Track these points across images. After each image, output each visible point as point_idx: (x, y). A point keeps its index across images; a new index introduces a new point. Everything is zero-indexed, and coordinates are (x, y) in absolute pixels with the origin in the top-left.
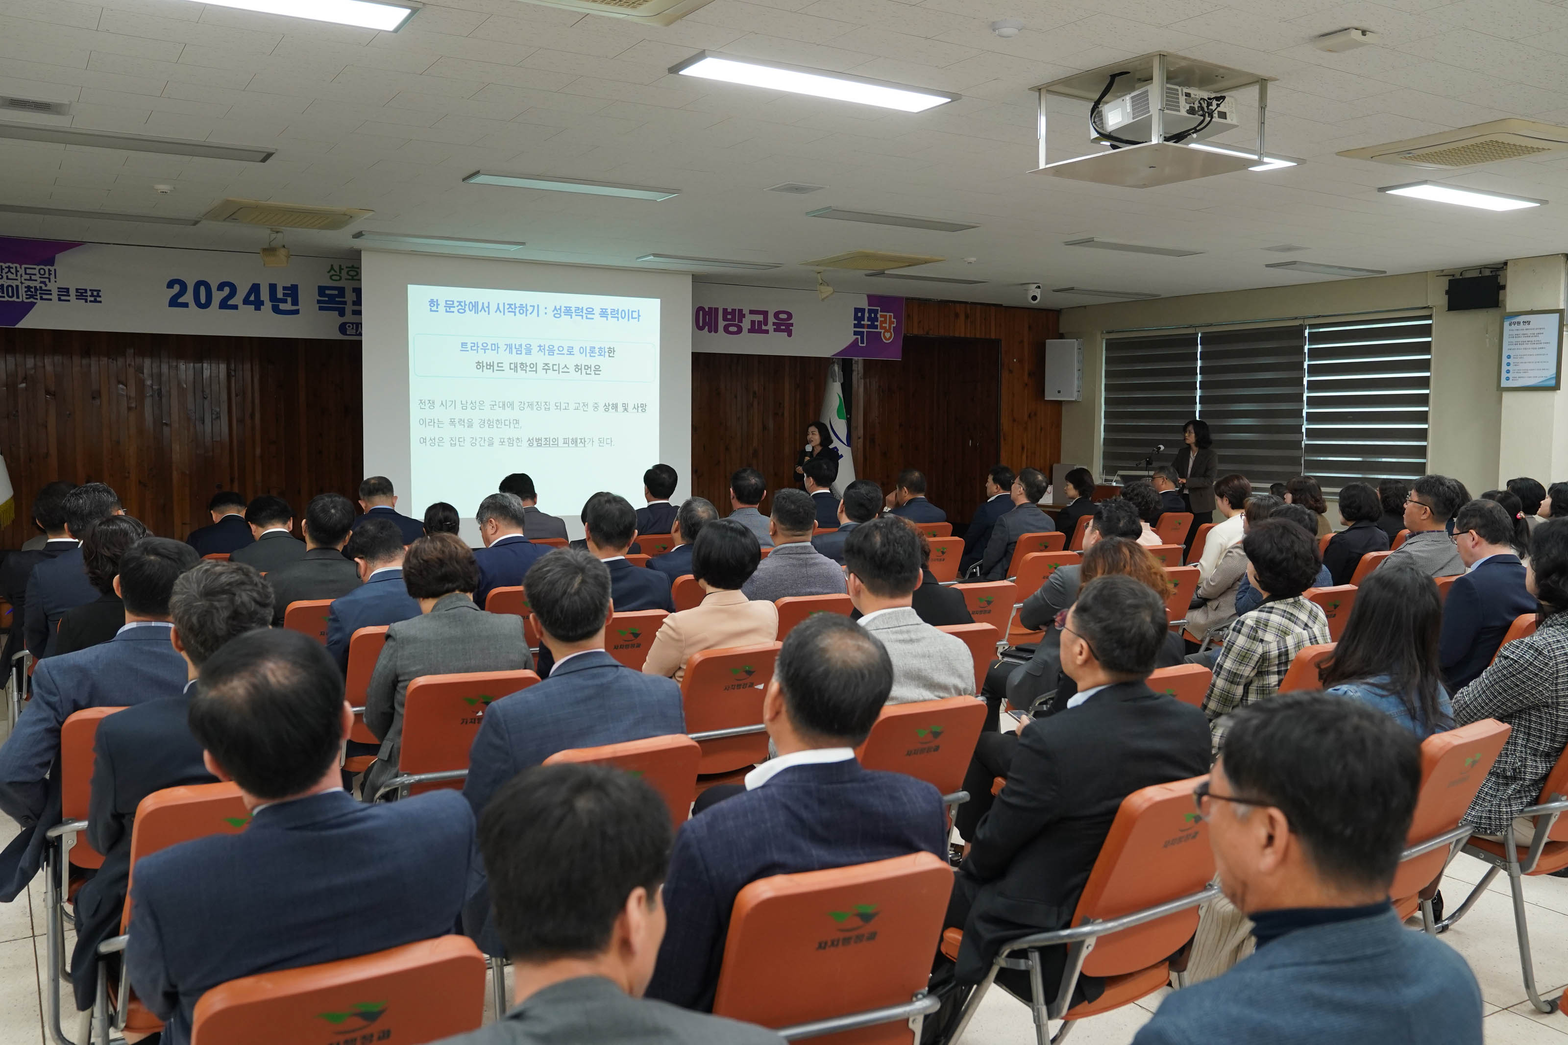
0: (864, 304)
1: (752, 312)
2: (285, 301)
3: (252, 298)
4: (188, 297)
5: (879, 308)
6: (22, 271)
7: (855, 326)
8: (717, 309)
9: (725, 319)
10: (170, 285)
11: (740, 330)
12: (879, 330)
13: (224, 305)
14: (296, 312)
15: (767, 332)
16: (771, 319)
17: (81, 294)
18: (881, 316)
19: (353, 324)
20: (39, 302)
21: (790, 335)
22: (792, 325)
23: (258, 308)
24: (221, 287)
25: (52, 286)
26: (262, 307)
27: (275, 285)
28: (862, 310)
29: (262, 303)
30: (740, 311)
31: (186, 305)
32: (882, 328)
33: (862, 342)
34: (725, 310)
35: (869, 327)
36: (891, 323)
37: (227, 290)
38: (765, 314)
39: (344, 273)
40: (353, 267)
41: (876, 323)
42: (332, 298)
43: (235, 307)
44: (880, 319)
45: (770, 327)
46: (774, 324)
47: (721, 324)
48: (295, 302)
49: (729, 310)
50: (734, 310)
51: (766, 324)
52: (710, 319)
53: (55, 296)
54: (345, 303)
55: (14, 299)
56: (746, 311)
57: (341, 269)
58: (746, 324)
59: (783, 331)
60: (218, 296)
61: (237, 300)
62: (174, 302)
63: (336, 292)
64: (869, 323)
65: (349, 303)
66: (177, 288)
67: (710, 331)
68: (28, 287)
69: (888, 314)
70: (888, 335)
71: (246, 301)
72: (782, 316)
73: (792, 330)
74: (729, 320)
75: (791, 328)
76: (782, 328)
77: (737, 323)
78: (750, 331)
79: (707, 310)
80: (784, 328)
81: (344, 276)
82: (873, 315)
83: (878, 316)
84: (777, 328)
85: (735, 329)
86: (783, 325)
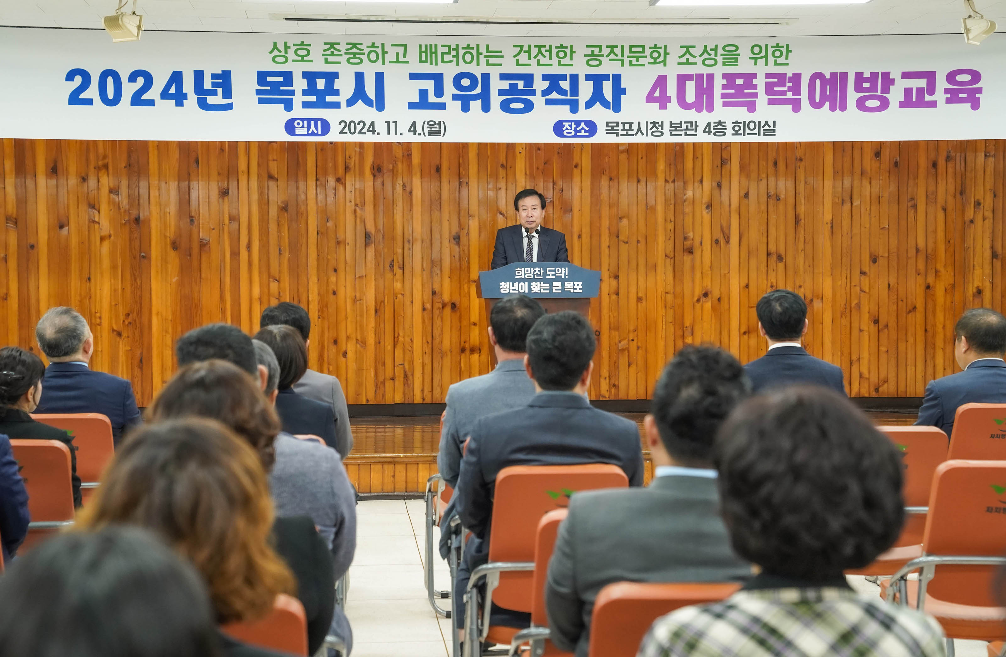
1: (906, 75)
2: (214, 93)
3: (172, 90)
4: (92, 92)
8: (844, 76)
9: (859, 88)
10: (70, 76)
11: (885, 104)
13: (137, 100)
14: (229, 107)
15: (933, 104)
16: (941, 84)
19: (303, 120)
21: (975, 105)
22: (980, 90)
23: (179, 103)
24: (133, 78)
26: (184, 101)
27: (202, 72)
29: (185, 96)
30: (886, 75)
31: (89, 102)
34: (859, 77)
37: (141, 81)
38: (930, 76)
39: (291, 52)
40: (302, 43)
42: (275, 88)
43: (151, 103)
45: (940, 96)
46: (946, 91)
47: (853, 96)
48: (227, 94)
49: (867, 75)
50: (874, 75)
51: (932, 91)
52: (833, 90)
54: (292, 93)
56: (896, 75)
57: (287, 47)
58: (896, 95)
59: (962, 101)
60: (129, 89)
61: (154, 93)
62: (75, 99)
63: (280, 79)
65: (298, 92)
66: (78, 80)
67: (833, 108)
71: (165, 95)
72: (961, 78)
73: (979, 98)
74: (867, 90)
75: (977, 95)
76: (961, 96)
77: (879, 93)
78: (902, 105)
79: (828, 77)
80: (965, 96)
81: (291, 55)
84: (953, 97)
85: (876, 103)
86: (963, 91)
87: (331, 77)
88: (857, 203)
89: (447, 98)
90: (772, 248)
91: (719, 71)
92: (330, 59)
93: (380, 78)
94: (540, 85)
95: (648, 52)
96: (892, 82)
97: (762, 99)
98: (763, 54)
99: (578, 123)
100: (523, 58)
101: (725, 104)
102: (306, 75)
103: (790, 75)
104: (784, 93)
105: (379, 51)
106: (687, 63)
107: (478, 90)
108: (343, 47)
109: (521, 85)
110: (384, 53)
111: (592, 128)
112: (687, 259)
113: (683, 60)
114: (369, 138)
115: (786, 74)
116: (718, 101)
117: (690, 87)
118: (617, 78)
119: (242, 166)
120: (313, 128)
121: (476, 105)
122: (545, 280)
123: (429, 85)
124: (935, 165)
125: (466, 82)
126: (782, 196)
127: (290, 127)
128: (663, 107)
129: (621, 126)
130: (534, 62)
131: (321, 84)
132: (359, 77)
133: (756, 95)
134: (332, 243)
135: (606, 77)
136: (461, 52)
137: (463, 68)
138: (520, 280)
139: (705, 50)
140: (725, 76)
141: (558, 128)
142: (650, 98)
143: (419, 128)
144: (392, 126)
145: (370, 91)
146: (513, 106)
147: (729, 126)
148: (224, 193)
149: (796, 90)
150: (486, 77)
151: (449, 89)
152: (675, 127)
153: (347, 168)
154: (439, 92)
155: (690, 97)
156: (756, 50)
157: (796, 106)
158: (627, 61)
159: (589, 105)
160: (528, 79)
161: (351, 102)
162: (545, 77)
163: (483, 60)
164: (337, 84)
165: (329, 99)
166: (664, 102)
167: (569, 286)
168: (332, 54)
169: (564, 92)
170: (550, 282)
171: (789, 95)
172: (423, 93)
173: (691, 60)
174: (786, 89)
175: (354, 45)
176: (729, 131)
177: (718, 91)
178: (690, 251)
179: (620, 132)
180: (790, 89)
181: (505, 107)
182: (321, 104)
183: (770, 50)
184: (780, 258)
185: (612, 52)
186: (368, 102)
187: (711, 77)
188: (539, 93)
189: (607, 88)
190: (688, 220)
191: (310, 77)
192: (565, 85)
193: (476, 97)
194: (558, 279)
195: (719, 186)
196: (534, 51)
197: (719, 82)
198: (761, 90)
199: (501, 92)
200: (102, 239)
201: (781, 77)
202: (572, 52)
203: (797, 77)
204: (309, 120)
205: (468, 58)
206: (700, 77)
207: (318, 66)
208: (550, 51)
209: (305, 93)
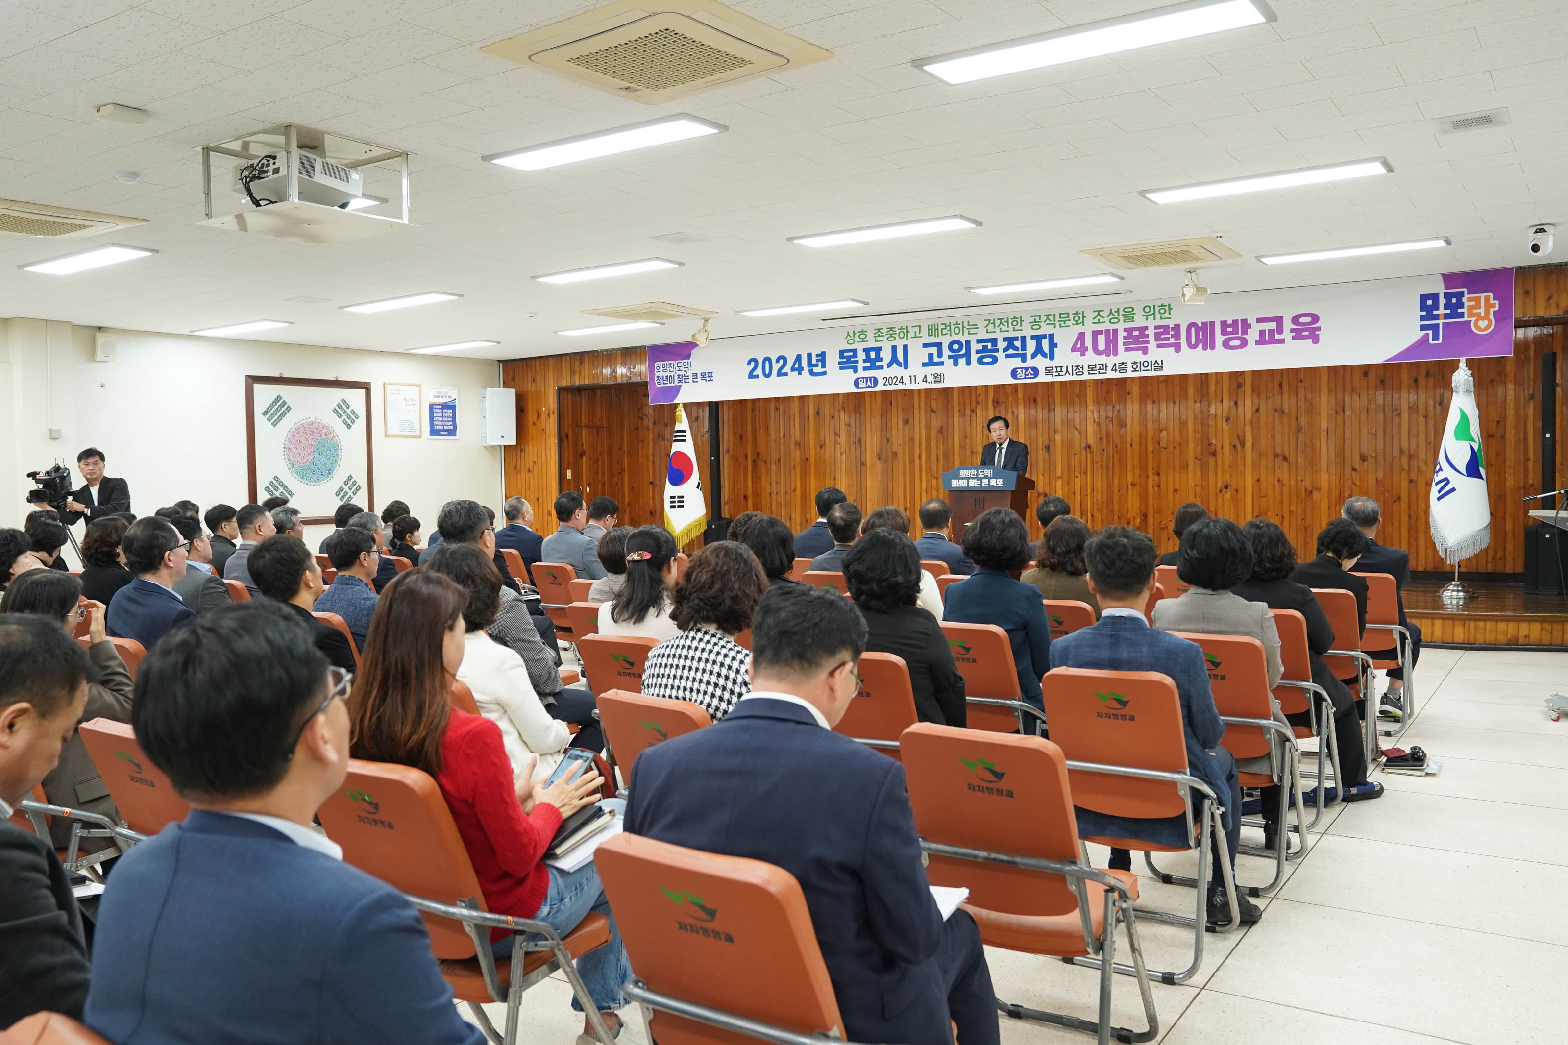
0: (1439, 288)
1: (1259, 321)
2: (816, 365)
3: (797, 366)
4: (759, 371)
5: (1465, 290)
6: (676, 366)
7: (1422, 318)
8: (1212, 324)
9: (1224, 332)
10: (749, 364)
11: (1244, 343)
12: (1466, 319)
13: (780, 374)
14: (824, 373)
15: (1282, 341)
16: (1288, 325)
17: (703, 376)
18: (1469, 300)
19: (863, 378)
20: (683, 384)
21: (1316, 340)
22: (1319, 329)
23: (800, 374)
24: (777, 361)
25: (690, 373)
26: (802, 372)
27: (811, 354)
28: (1435, 297)
29: (803, 369)
30: (1244, 321)
31: (758, 377)
32: (1472, 315)
33: (1435, 338)
34: (1224, 324)
35: (1446, 316)
36: (1488, 305)
37: (781, 361)
38: (1279, 320)
39: (857, 337)
40: (863, 331)
41: (1460, 310)
42: (849, 360)
43: (786, 374)
44: (1466, 304)
45: (1287, 335)
46: (1292, 331)
47: (1219, 338)
48: (824, 366)
49: (1229, 322)
50: (1235, 322)
51: (1281, 332)
52: (1205, 335)
53: (691, 380)
54: (858, 362)
55: (672, 384)
56: (1252, 321)
57: (854, 334)
58: (1253, 335)
59: (1305, 338)
60: (776, 367)
61: (788, 369)
62: (751, 376)
63: (851, 354)
64: (1448, 311)
65: (861, 361)
66: (753, 364)
67: (1205, 348)
68: (679, 375)
69: (1482, 296)
70: (1483, 324)
71: (793, 369)
72: (1303, 320)
73: (1318, 335)
74: (1230, 333)
75: (1317, 333)
76: (1304, 334)
77: (1240, 335)
78: (1258, 343)
79: (1200, 325)
80: (1307, 333)
81: (857, 339)
82: (1454, 300)
83: (1464, 300)
84: (1298, 335)
85: (1238, 343)
86: (1305, 330)
87: (878, 350)
89: (945, 358)
90: (1278, 450)
91: (1121, 326)
92: (878, 339)
93: (905, 347)
94: (1002, 345)
95: (1071, 316)
96: (1250, 326)
97: (1153, 344)
98: (1152, 312)
99: (1026, 369)
100: (991, 326)
101: (1126, 350)
102: (865, 350)
103: (1172, 326)
104: (1168, 339)
105: (905, 331)
106: (1099, 322)
107: (963, 351)
108: (885, 331)
109: (989, 345)
110: (908, 332)
111: (1036, 372)
112: (1212, 460)
113: (1096, 320)
114: (900, 387)
115: (1169, 326)
116: (1121, 348)
117: (1101, 339)
118: (1052, 336)
120: (869, 383)
121: (962, 361)
122: (978, 478)
123: (934, 350)
124: (1416, 381)
125: (956, 347)
126: (1286, 411)
127: (856, 383)
128: (1083, 354)
129: (1055, 370)
130: (997, 330)
131: (873, 355)
132: (894, 348)
133: (1148, 342)
135: (1044, 336)
136: (953, 327)
137: (955, 338)
138: (963, 478)
139: (1111, 313)
140: (1125, 330)
141: (1014, 374)
142: (1074, 349)
143: (928, 379)
144: (913, 378)
145: (900, 357)
146: (985, 360)
147: (1130, 366)
149: (1177, 336)
150: (968, 342)
151: (946, 352)
152: (1092, 368)
154: (940, 355)
155: (1102, 346)
156: (1147, 309)
157: (1178, 348)
158: (1058, 324)
159: (1034, 356)
160: (994, 341)
161: (889, 365)
162: (1005, 339)
163: (966, 331)
164: (882, 354)
165: (878, 364)
166: (1083, 351)
167: (993, 482)
168: (879, 336)
169: (1017, 349)
171: (1172, 341)
172: (931, 356)
173: (1102, 320)
174: (1170, 336)
175: (891, 329)
176: (1130, 369)
177: (1121, 341)
178: (1214, 454)
179: (1055, 374)
180: (1172, 336)
181: (980, 361)
182: (873, 367)
183: (1157, 309)
184: (1285, 458)
185: (1048, 318)
186: (899, 364)
187: (1115, 331)
188: (1001, 350)
189: (1045, 343)
190: (1212, 430)
191: (867, 351)
192: (1018, 344)
193: (962, 356)
194: (986, 477)
196: (997, 323)
197: (1121, 334)
198: (1152, 338)
199: (978, 352)
201: (1166, 329)
202: (1022, 321)
203: (1177, 327)
204: (867, 378)
205: (957, 330)
206: (1108, 331)
207: (872, 344)
208: (1007, 322)
209: (865, 361)
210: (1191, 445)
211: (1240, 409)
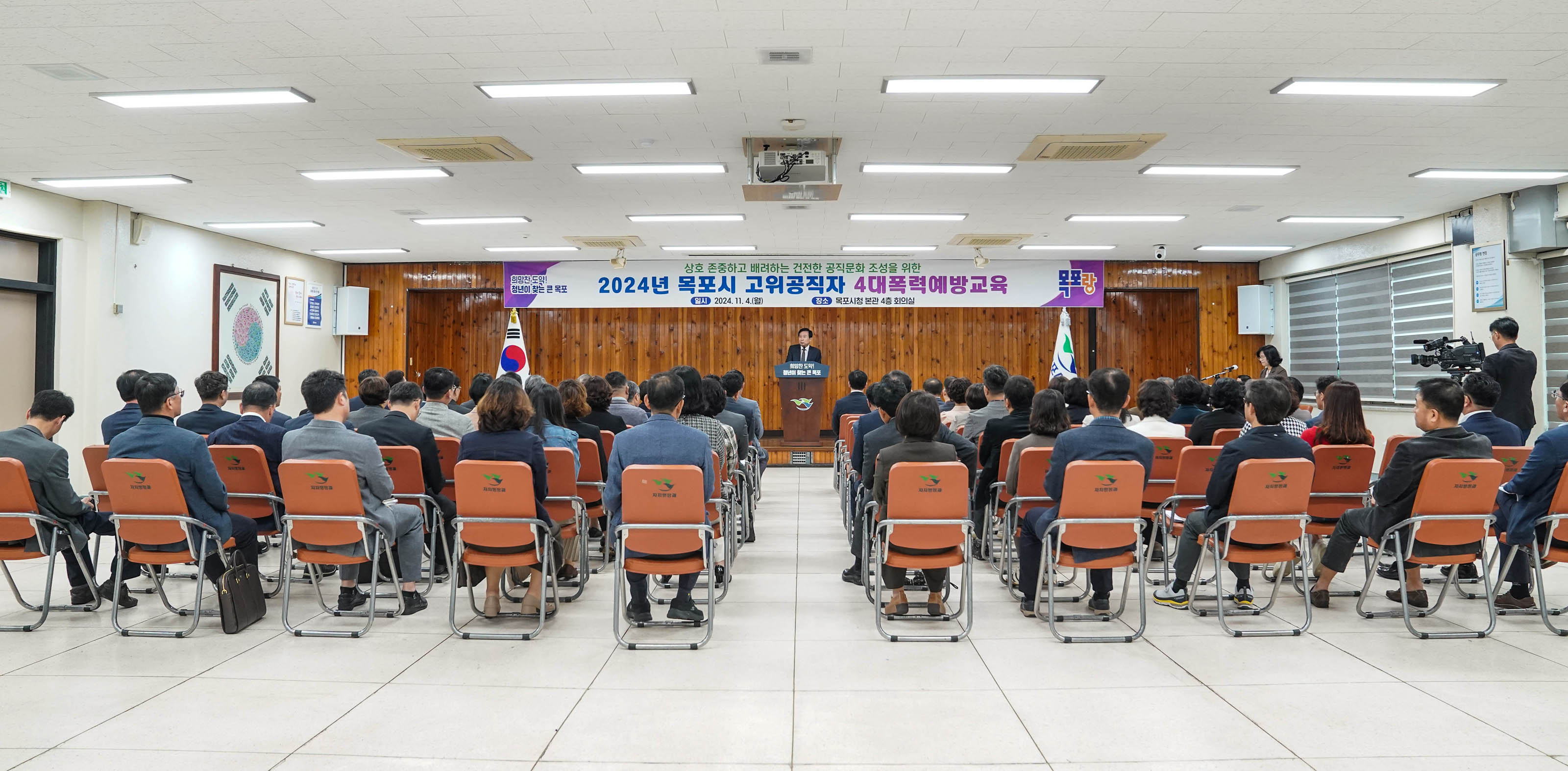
0: (1068, 268)
1: (973, 278)
2: (660, 286)
3: (643, 286)
4: (609, 287)
5: (1081, 270)
6: (531, 279)
7: (1061, 284)
8: (945, 278)
9: (952, 283)
10: (601, 281)
11: (964, 291)
12: (1081, 286)
13: (628, 290)
14: (667, 292)
15: (986, 291)
16: (989, 282)
17: (558, 289)
18: (1083, 275)
19: (699, 298)
20: (538, 294)
21: (1005, 292)
22: (1006, 285)
23: (646, 291)
24: (626, 281)
25: (545, 285)
26: (648, 290)
27: (656, 277)
28: (1067, 272)
29: (648, 288)
30: (964, 278)
31: (608, 291)
32: (1084, 284)
33: (1067, 295)
34: (952, 278)
35: (1072, 284)
36: (1092, 280)
37: (630, 282)
38: (984, 278)
39: (694, 268)
40: (699, 264)
41: (1079, 281)
42: (687, 284)
43: (634, 291)
44: (1082, 278)
45: (988, 287)
46: (991, 285)
47: (949, 287)
48: (666, 287)
49: (955, 277)
50: (959, 277)
51: (985, 285)
52: (940, 284)
53: (545, 291)
54: (694, 286)
55: (528, 293)
56: (968, 278)
57: (692, 266)
58: (969, 286)
59: (998, 290)
60: (625, 286)
61: (635, 287)
62: (602, 290)
63: (689, 280)
64: (1073, 281)
65: (697, 286)
66: (604, 282)
67: (940, 292)
68: (534, 287)
69: (1089, 274)
70: (1090, 289)
71: (639, 288)
72: (997, 279)
73: (1006, 288)
74: (955, 284)
76: (998, 287)
77: (961, 285)
78: (972, 291)
79: (938, 278)
80: (1000, 287)
81: (694, 269)
82: (1076, 275)
83: (1081, 275)
84: (994, 288)
85: (960, 290)
86: (999, 285)
87: (711, 279)
88: (974, 334)
89: (763, 287)
90: (934, 356)
91: (888, 275)
92: (711, 271)
93: (733, 278)
94: (806, 281)
95: (855, 266)
96: (967, 281)
97: (908, 288)
98: (908, 267)
99: (823, 298)
100: (798, 269)
101: (891, 290)
102: (700, 278)
103: (920, 277)
104: (918, 285)
105: (733, 267)
106: (873, 271)
107: (778, 284)
108: (717, 265)
109: (797, 281)
110: (735, 267)
111: (830, 300)
112: (893, 362)
113: (871, 270)
114: (728, 305)
115: (918, 276)
116: (888, 288)
117: (875, 282)
118: (841, 278)
119: (680, 317)
120: (703, 301)
121: (776, 290)
122: (803, 369)
123: (755, 282)
125: (772, 280)
126: (939, 331)
127: (693, 301)
128: (862, 291)
129: (843, 300)
130: (803, 271)
131: (707, 281)
132: (724, 278)
133: (905, 286)
134: (721, 353)
135: (836, 278)
136: (770, 267)
137: (771, 274)
138: (792, 369)
139: (881, 266)
140: (891, 277)
141: (814, 301)
142: (856, 287)
143: (750, 301)
144: (739, 300)
145: (729, 285)
146: (793, 290)
147: (893, 300)
148: (671, 330)
149: (923, 284)
150: (781, 278)
151: (764, 283)
152: (868, 300)
153: (729, 318)
154: (760, 285)
155: (875, 287)
156: (905, 266)
157: (924, 291)
158: (845, 270)
159: (828, 290)
160: (800, 278)
161: (720, 290)
162: (808, 278)
163: (780, 270)
164: (714, 282)
165: (711, 288)
166: (863, 289)
167: (814, 372)
168: (712, 269)
169: (816, 284)
170: (806, 370)
171: (920, 286)
172: (753, 285)
173: (875, 270)
174: (919, 283)
175: (722, 264)
176: (893, 302)
177: (887, 284)
178: (894, 358)
179: (843, 302)
180: (921, 283)
181: (790, 291)
182: (707, 290)
183: (911, 266)
184: (938, 361)
185: (839, 266)
186: (728, 290)
187: (884, 278)
188: (805, 285)
189: (837, 282)
190: (893, 342)
191: (702, 279)
192: (817, 281)
193: (776, 287)
194: (809, 369)
195: (908, 326)
196: (803, 266)
197: (888, 280)
198: (907, 284)
199: (788, 285)
200: (616, 351)
201: (917, 278)
202: (820, 267)
203: (924, 278)
204: (701, 298)
205: (773, 269)
206: (879, 278)
207: (706, 274)
208: (810, 266)
209: (700, 286)
210: (880, 352)
211: (911, 329)
